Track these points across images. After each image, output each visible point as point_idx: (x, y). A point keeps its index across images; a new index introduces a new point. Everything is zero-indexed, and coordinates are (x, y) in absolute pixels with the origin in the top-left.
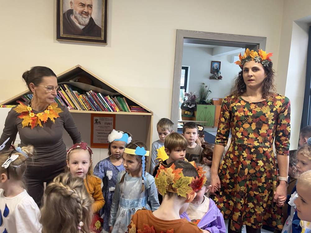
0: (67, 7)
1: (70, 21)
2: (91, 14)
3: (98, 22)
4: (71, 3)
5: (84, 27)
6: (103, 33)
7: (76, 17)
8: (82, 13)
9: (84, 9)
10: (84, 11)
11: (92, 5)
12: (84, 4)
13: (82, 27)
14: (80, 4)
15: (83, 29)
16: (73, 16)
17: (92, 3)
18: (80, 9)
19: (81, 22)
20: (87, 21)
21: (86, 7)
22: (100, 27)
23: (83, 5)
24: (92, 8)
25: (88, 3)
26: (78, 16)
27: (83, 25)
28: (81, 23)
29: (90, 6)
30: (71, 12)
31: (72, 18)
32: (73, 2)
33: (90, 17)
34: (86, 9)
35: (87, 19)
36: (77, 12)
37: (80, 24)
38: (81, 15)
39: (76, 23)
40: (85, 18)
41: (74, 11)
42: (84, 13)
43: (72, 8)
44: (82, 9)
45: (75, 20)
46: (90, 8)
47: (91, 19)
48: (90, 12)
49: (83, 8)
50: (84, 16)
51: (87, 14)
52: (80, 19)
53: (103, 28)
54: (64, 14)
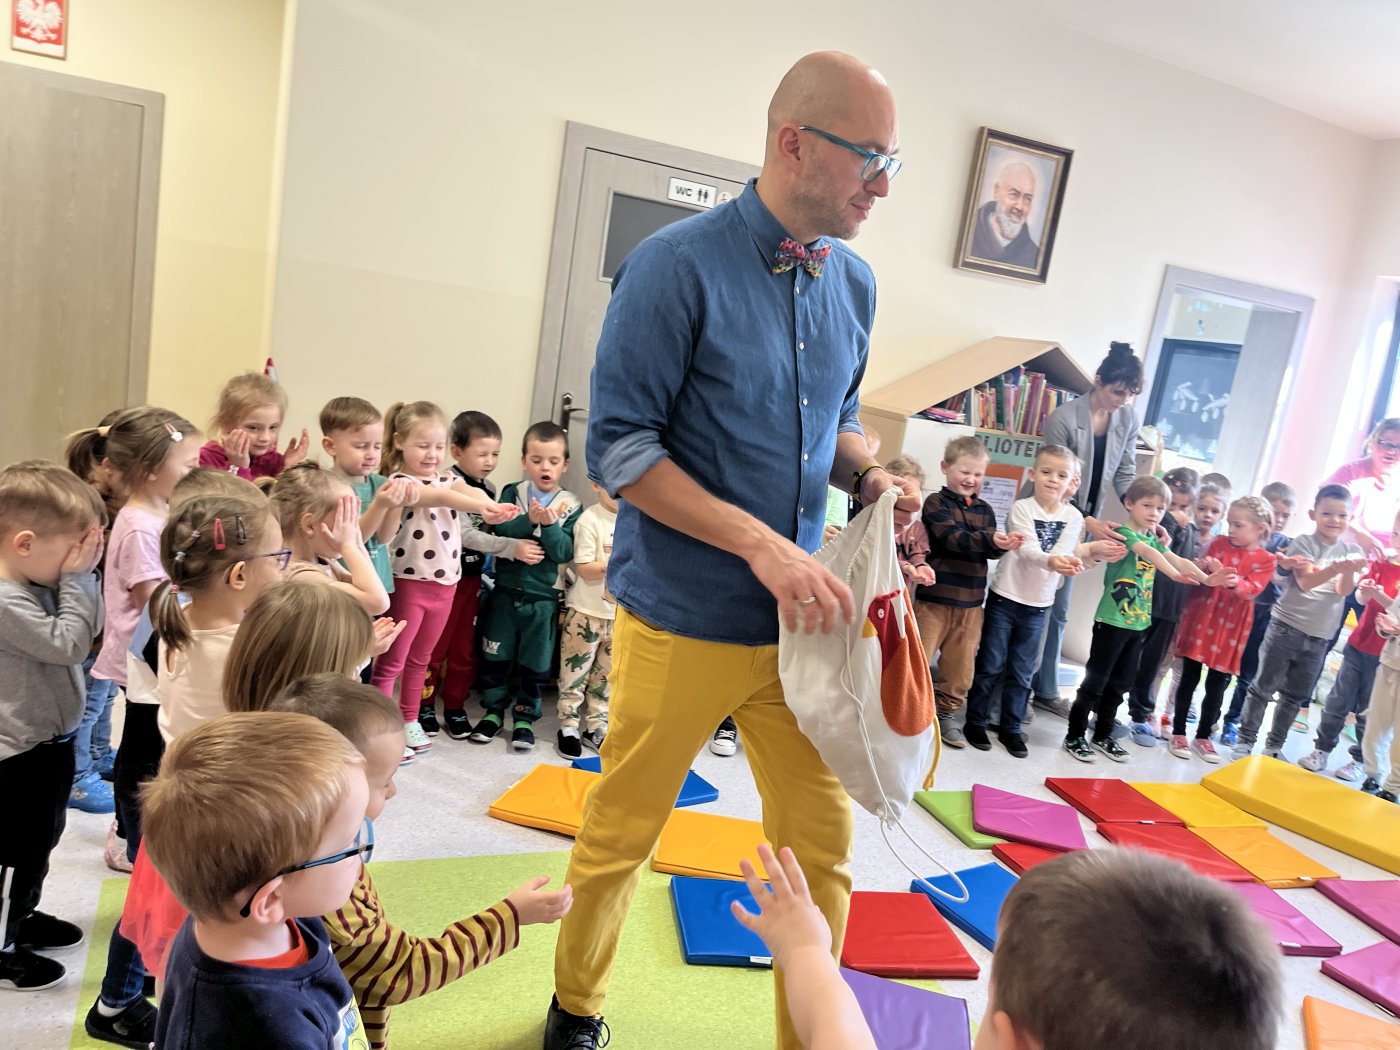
2: (1026, 215)
3: (1036, 236)
4: (997, 186)
5: (1010, 242)
6: (1040, 260)
7: (998, 221)
8: (1011, 211)
10: (1017, 207)
11: (1032, 196)
12: (1018, 192)
13: (1004, 243)
14: (1012, 192)
15: (1007, 248)
16: (995, 217)
17: (1033, 190)
18: (1009, 201)
19: (1004, 231)
20: (1014, 229)
21: (1021, 199)
22: (1037, 243)
23: (1017, 194)
24: (1030, 200)
25: (1026, 190)
26: (1004, 217)
27: (1008, 238)
28: (1006, 233)
29: (1028, 197)
30: (991, 207)
31: (992, 220)
32: (1000, 185)
33: (1023, 222)
34: (1020, 204)
35: (1017, 226)
36: (1004, 209)
37: (1003, 235)
38: (1009, 216)
39: (996, 231)
40: (1015, 222)
41: (999, 205)
42: (1015, 211)
43: (995, 197)
44: (1014, 202)
45: (995, 226)
46: (1027, 201)
47: (1025, 227)
48: (1026, 209)
49: (1014, 199)
50: (1014, 218)
51: (1020, 213)
52: (1005, 225)
53: (1043, 249)
54: (980, 210)
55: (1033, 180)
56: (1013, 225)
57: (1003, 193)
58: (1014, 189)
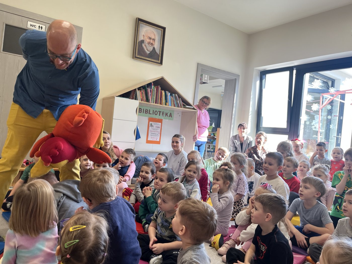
0: (141, 38)
1: (142, 48)
2: (154, 45)
3: (158, 51)
4: (144, 36)
5: (150, 52)
6: (160, 58)
7: (145, 45)
8: (149, 43)
9: (151, 41)
11: (155, 39)
13: (148, 52)
14: (149, 38)
15: (149, 54)
16: (144, 45)
20: (151, 49)
21: (152, 40)
22: (159, 54)
25: (153, 37)
26: (147, 45)
27: (149, 51)
28: (148, 50)
30: (142, 42)
31: (143, 45)
32: (144, 35)
33: (153, 47)
35: (151, 48)
36: (147, 42)
37: (147, 50)
38: (148, 45)
39: (145, 49)
41: (145, 41)
42: (150, 43)
43: (144, 39)
44: (149, 41)
45: (144, 47)
46: (154, 41)
50: (150, 45)
51: (152, 44)
52: (148, 47)
53: (160, 55)
54: (139, 42)
55: (155, 35)
56: (150, 48)
57: (146, 38)
58: (149, 37)
